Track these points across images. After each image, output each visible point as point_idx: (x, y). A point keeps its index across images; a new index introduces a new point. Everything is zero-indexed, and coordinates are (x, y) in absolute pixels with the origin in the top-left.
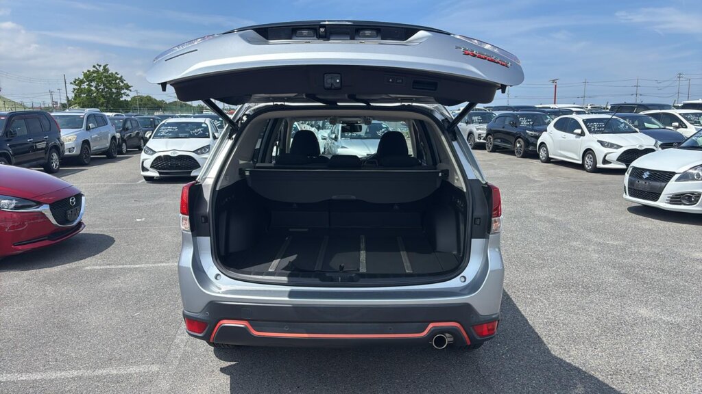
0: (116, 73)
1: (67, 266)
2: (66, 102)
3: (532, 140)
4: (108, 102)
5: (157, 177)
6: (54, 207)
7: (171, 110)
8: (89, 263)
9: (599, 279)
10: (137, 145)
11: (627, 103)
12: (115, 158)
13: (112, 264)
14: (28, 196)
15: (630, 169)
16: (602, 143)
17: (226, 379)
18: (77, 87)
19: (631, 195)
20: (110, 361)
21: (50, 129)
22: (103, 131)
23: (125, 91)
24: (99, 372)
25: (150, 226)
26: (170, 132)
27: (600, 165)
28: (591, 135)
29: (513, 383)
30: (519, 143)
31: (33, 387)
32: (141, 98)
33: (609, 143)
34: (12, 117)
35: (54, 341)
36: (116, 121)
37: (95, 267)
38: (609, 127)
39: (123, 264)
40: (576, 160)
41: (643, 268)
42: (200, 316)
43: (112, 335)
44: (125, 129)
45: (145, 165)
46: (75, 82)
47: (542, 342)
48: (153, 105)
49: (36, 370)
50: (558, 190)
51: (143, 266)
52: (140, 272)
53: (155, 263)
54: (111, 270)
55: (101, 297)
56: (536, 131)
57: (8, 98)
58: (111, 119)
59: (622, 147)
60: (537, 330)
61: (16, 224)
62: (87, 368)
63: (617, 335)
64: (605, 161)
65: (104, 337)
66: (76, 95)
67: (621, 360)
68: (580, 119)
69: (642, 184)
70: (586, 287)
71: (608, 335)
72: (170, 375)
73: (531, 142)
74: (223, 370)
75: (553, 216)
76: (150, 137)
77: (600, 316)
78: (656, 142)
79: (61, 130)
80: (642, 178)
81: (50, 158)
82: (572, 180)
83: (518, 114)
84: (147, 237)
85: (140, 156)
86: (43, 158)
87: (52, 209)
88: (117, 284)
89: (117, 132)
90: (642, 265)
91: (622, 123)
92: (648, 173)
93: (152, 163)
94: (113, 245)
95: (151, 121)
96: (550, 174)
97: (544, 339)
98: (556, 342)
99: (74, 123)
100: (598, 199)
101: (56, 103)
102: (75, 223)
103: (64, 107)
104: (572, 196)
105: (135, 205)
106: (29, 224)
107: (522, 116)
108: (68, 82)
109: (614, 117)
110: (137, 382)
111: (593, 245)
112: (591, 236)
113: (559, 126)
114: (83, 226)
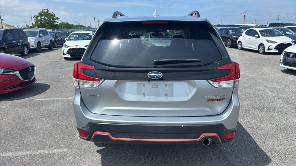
0: (52, 13)
1: (28, 99)
2: (32, 25)
3: (235, 40)
4: (49, 25)
5: (70, 58)
6: (21, 72)
7: (77, 28)
8: (38, 97)
9: (274, 105)
10: (61, 44)
11: (276, 23)
12: (52, 49)
13: (48, 98)
14: (9, 67)
15: (284, 53)
16: (268, 41)
17: (99, 156)
18: (36, 19)
19: (284, 64)
20: (45, 146)
21: (23, 37)
22: (46, 38)
23: (56, 20)
24: (40, 152)
25: (66, 80)
26: (75, 38)
27: (266, 51)
28: (263, 37)
29: (240, 159)
30: (229, 41)
31: (8, 160)
32: (64, 24)
33: (271, 41)
34: (6, 31)
35: (19, 136)
36: (52, 33)
37: (41, 99)
38: (271, 33)
39: (53, 98)
40: (255, 49)
41: (294, 99)
42: (85, 129)
43: (47, 133)
44: (56, 37)
45: (64, 52)
46: (35, 17)
47: (251, 137)
48: (69, 26)
49: (10, 151)
50: (248, 62)
51: (62, 98)
52: (60, 101)
53: (67, 97)
54: (47, 101)
55: (42, 114)
56: (236, 36)
57: (7, 24)
58: (50, 32)
59: (277, 42)
60: (248, 131)
61: (4, 80)
62: (34, 150)
63: (287, 133)
64: (269, 49)
65: (42, 134)
66: (36, 22)
67: (291, 147)
68: (257, 30)
69: (289, 60)
70: (268, 109)
71: (283, 133)
72: (73, 153)
73: (234, 41)
74: (98, 152)
75: (247, 74)
76: (66, 40)
77: (277, 123)
78: (292, 40)
79: (28, 37)
80: (290, 57)
81: (24, 50)
82: (253, 58)
83: (229, 28)
84: (64, 85)
85: (62, 49)
86: (20, 50)
87: (20, 73)
88: (50, 107)
89: (53, 38)
90: (292, 98)
91: (277, 31)
92: (292, 54)
93: (67, 52)
94: (49, 89)
95: (68, 33)
96: (243, 55)
97: (252, 136)
98: (258, 137)
99: (33, 34)
100: (267, 66)
101: (28, 26)
102: (32, 79)
103: (31, 27)
104: (255, 65)
105: (60, 70)
106: (10, 80)
107: (230, 29)
108: (32, 17)
109: (273, 29)
110: (57, 158)
111: (268, 88)
112: (266, 84)
113: (248, 33)
114: (36, 80)
